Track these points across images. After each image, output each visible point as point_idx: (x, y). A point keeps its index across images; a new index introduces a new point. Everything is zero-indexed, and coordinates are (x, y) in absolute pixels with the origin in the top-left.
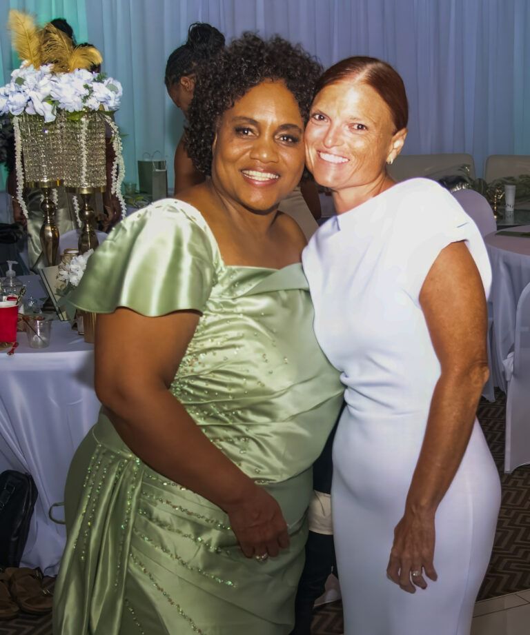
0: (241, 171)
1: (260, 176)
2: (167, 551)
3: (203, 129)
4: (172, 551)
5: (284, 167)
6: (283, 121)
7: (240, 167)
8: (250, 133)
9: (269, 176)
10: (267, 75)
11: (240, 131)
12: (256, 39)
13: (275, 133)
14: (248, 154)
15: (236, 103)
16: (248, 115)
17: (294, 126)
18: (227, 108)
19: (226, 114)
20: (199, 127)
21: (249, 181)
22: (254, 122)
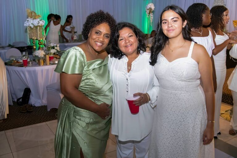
0: (95, 42)
1: (99, 44)
2: (80, 125)
3: (87, 30)
4: (81, 125)
5: (104, 43)
6: (107, 33)
7: (95, 41)
8: (99, 34)
9: (101, 44)
10: (105, 21)
11: (97, 33)
12: (103, 12)
13: (104, 35)
14: (97, 39)
15: (97, 27)
16: (99, 30)
17: (109, 34)
18: (94, 27)
19: (94, 28)
20: (87, 29)
21: (96, 44)
22: (100, 32)
